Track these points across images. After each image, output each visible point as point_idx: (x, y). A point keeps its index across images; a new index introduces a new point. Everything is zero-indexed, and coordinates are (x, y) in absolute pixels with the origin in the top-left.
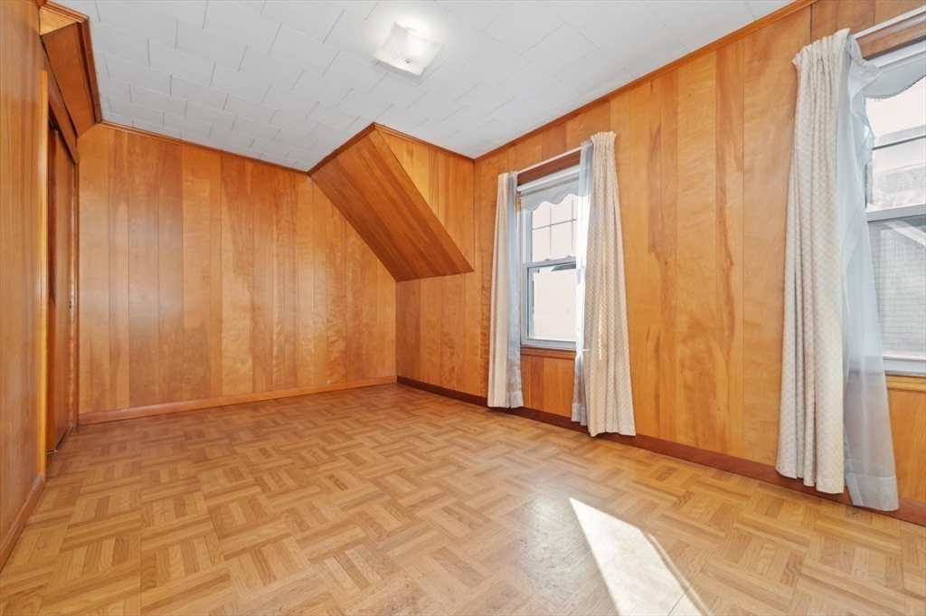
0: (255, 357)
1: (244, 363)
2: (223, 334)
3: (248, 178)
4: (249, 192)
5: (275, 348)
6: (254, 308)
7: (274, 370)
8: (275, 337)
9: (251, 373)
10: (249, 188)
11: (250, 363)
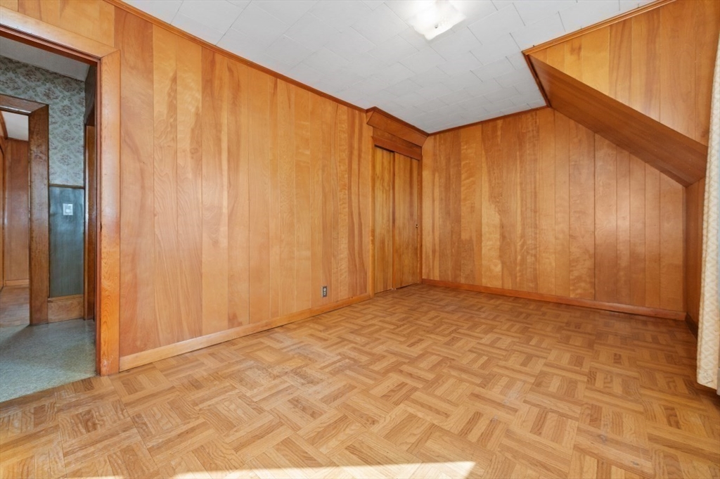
0: (503, 263)
1: (496, 266)
2: (483, 244)
3: (499, 133)
4: (499, 142)
5: (519, 258)
6: (502, 226)
7: (518, 274)
8: (519, 248)
9: (500, 274)
10: (499, 140)
11: (499, 267)
